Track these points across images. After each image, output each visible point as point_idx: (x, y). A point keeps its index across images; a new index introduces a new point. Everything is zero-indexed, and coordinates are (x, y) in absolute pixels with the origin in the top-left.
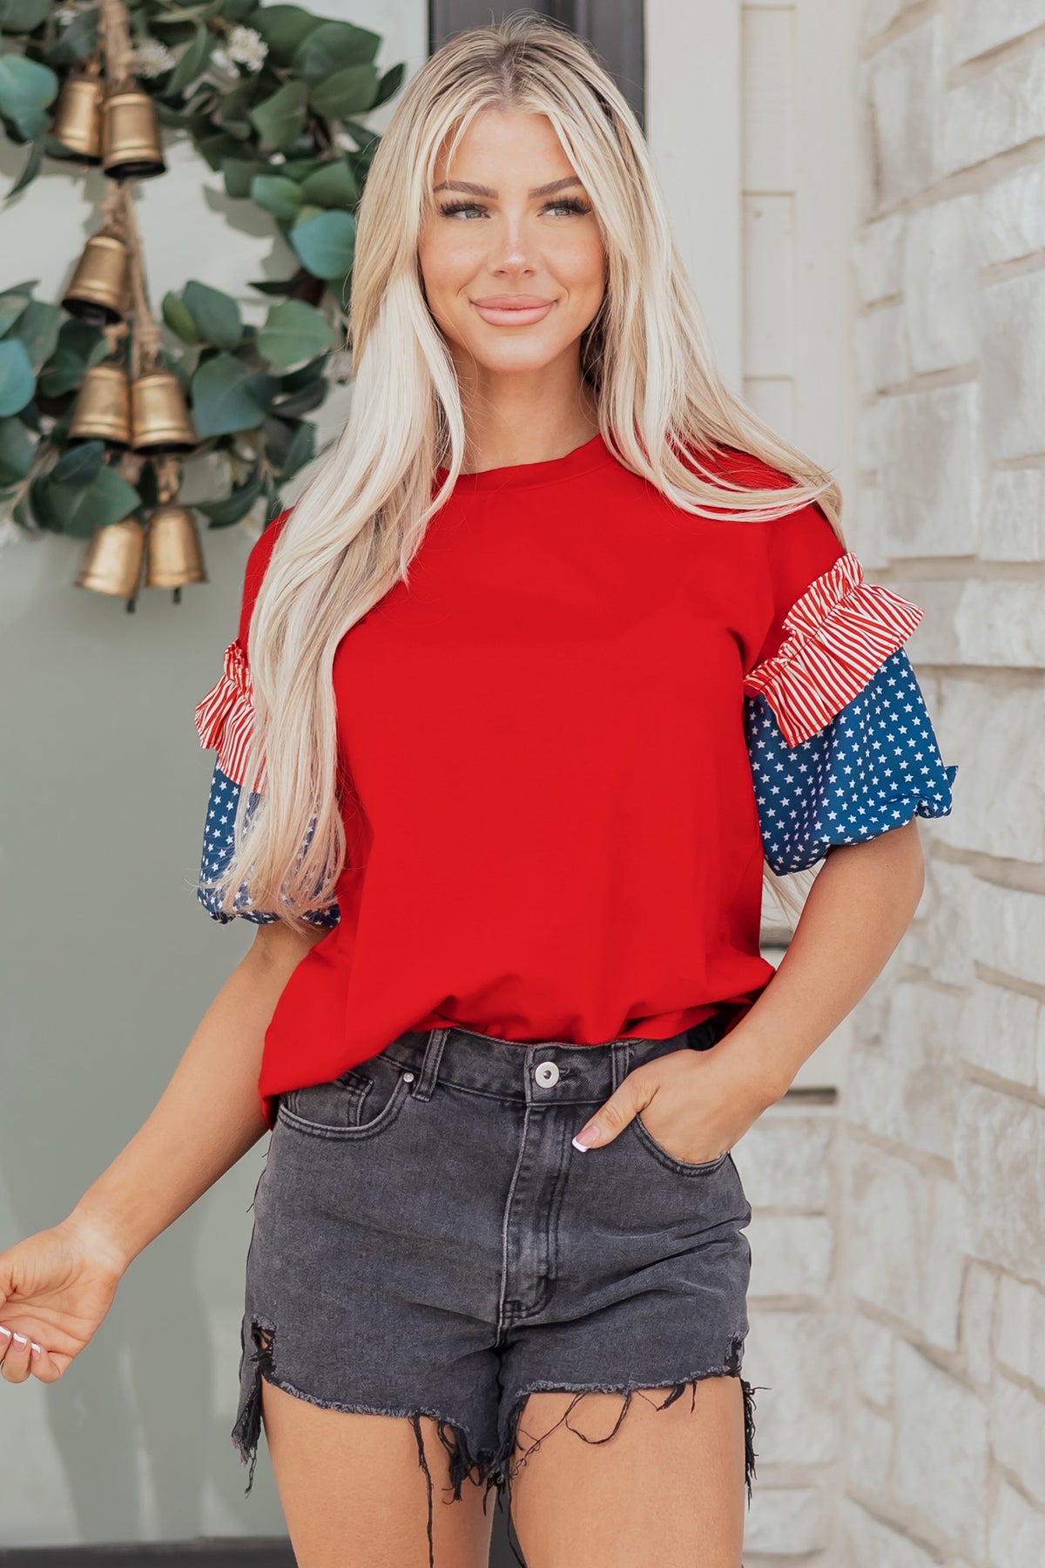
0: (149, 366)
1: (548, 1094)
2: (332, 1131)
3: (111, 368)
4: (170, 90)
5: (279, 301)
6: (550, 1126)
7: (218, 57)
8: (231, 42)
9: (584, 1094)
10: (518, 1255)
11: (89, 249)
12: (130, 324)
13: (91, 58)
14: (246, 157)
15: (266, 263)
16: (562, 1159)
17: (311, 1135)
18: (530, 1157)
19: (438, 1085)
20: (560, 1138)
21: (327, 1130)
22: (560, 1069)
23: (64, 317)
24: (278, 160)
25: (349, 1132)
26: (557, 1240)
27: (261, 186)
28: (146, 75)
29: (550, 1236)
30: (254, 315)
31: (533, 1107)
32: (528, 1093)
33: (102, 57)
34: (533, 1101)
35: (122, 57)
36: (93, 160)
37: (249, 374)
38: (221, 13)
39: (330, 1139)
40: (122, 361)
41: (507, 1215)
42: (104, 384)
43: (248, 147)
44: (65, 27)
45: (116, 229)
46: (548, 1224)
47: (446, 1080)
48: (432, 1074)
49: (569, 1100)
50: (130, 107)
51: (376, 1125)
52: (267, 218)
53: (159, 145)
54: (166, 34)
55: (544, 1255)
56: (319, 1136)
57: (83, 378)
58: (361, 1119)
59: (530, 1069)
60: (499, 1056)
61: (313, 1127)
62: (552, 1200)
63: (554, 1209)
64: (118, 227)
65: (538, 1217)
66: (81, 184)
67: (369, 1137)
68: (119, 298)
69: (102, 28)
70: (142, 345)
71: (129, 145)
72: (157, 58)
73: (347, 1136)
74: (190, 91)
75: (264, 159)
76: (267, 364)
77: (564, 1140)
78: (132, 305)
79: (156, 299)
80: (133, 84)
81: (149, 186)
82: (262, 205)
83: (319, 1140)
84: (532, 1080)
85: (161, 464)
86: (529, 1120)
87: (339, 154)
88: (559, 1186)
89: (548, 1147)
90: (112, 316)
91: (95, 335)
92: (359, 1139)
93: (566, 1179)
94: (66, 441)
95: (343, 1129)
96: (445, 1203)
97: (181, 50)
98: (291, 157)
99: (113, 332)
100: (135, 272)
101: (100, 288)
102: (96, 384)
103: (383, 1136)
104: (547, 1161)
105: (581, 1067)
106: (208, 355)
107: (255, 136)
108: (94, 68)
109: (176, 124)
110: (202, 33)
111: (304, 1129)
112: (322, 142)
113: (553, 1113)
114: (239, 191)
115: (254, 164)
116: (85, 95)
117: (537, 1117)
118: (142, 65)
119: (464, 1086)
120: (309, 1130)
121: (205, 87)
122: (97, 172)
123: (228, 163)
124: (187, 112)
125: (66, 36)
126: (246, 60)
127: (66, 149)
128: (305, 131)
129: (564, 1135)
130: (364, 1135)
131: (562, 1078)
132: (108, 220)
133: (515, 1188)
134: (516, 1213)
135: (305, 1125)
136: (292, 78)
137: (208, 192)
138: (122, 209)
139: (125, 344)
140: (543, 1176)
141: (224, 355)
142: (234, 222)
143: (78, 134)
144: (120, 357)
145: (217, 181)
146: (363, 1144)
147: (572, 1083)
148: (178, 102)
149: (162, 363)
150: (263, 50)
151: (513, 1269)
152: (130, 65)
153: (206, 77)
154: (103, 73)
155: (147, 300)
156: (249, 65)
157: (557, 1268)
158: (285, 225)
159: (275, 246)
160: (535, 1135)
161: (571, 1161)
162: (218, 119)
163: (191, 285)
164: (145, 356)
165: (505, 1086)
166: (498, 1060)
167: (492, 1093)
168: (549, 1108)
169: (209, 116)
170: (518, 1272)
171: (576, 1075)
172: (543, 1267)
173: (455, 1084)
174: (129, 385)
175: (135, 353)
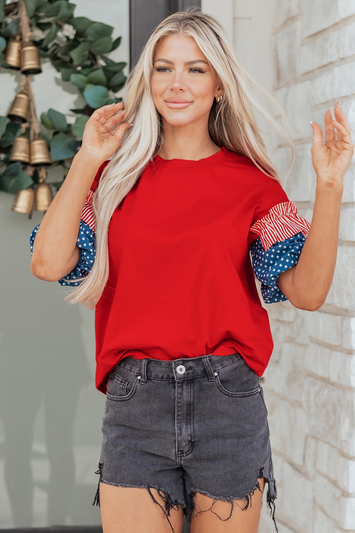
0: (36, 137)
1: (182, 376)
3: (24, 138)
4: (43, 45)
5: (80, 116)
6: (185, 387)
7: (60, 34)
8: (63, 29)
9: (196, 374)
10: (181, 434)
11: (16, 98)
12: (30, 123)
13: (17, 34)
14: (69, 68)
15: (75, 103)
16: (191, 398)
18: (179, 398)
19: (148, 379)
20: (189, 390)
22: (185, 367)
23: (8, 121)
24: (79, 68)
26: (194, 427)
27: (74, 77)
28: (35, 40)
29: (191, 426)
30: (71, 120)
31: (178, 381)
32: (175, 377)
33: (21, 34)
34: (177, 379)
35: (27, 34)
36: (18, 68)
37: (69, 140)
38: (60, 19)
40: (27, 136)
41: (176, 421)
42: (21, 143)
43: (69, 64)
44: (8, 24)
45: (25, 91)
46: (190, 421)
47: (150, 377)
49: (190, 377)
50: (30, 50)
51: (130, 394)
52: (75, 88)
53: (39, 64)
54: (42, 27)
55: (190, 433)
57: (14, 141)
59: (175, 368)
60: (164, 366)
62: (190, 413)
63: (192, 416)
64: (26, 91)
65: (187, 420)
66: (14, 77)
68: (26, 114)
69: (21, 24)
70: (34, 130)
71: (30, 64)
72: (39, 34)
73: (124, 399)
74: (50, 45)
75: (74, 68)
76: (75, 137)
77: (190, 391)
78: (31, 117)
79: (39, 114)
80: (31, 43)
81: (37, 77)
82: (74, 84)
83: (116, 402)
84: (176, 372)
85: (40, 169)
86: (177, 386)
87: (100, 67)
88: (192, 407)
89: (185, 394)
90: (24, 120)
91: (18, 127)
92: (127, 400)
93: (194, 404)
94: (9, 162)
95: (122, 397)
97: (47, 32)
98: (84, 67)
99: (24, 126)
100: (32, 106)
101: (20, 111)
102: (19, 143)
103: (133, 398)
104: (185, 399)
105: (192, 365)
106: (56, 133)
107: (71, 61)
108: (18, 38)
109: (45, 56)
110: (54, 27)
111: (112, 398)
112: (94, 62)
113: (185, 382)
114: (66, 79)
115: (71, 70)
116: (15, 47)
117: (180, 385)
118: (34, 37)
121: (55, 44)
122: (19, 72)
123: (63, 70)
124: (49, 52)
125: (9, 27)
126: (68, 36)
127: (8, 65)
128: (88, 59)
130: (128, 398)
131: (187, 370)
132: (23, 88)
133: (177, 410)
134: (179, 419)
136: (84, 41)
137: (56, 79)
138: (27, 85)
139: (28, 130)
140: (186, 404)
141: (61, 134)
142: (65, 89)
143: (13, 60)
144: (27, 134)
145: (59, 75)
147: (191, 371)
148: (46, 49)
149: (41, 136)
150: (74, 32)
152: (30, 37)
153: (56, 41)
154: (21, 40)
155: (35, 115)
156: (69, 37)
157: (194, 438)
158: (81, 90)
159: (78, 97)
160: (180, 391)
161: (194, 398)
162: (59, 55)
163: (50, 110)
164: (35, 134)
165: (168, 376)
166: (164, 368)
167: (165, 379)
168: (184, 381)
169: (56, 54)
170: (181, 440)
171: (191, 368)
172: (190, 438)
173: (153, 378)
174: (30, 143)
175: (32, 133)
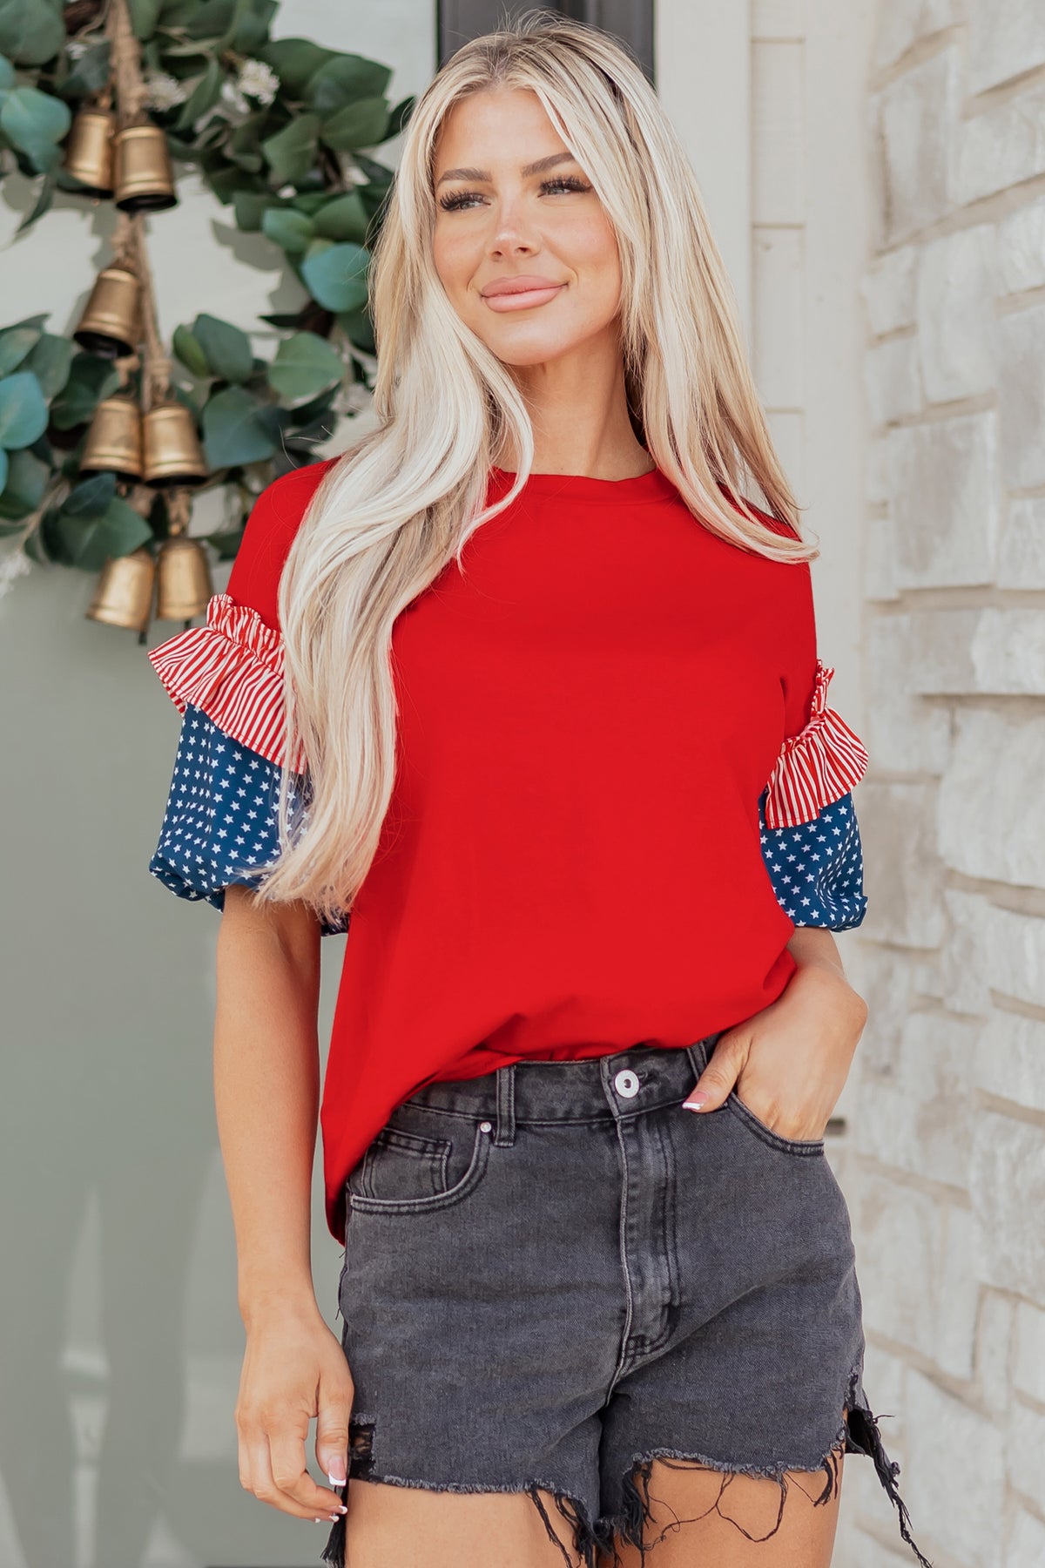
0: (161, 399)
1: (634, 1104)
2: (420, 1204)
3: (124, 400)
4: (182, 124)
5: (288, 335)
6: (645, 1135)
7: (228, 91)
8: (242, 75)
9: (669, 1094)
10: (642, 1286)
11: (100, 282)
12: (141, 357)
13: (102, 92)
14: (257, 190)
15: (273, 297)
16: (666, 1167)
17: (399, 1214)
18: (634, 1173)
19: (519, 1127)
20: (659, 1146)
21: (414, 1204)
22: (637, 1075)
23: (76, 349)
24: (288, 193)
25: (439, 1200)
26: (677, 1262)
27: (273, 219)
28: (157, 109)
29: (670, 1258)
30: (265, 349)
31: (622, 1120)
32: (614, 1107)
33: (113, 91)
34: (621, 1114)
35: (133, 91)
36: (104, 194)
37: (259, 407)
38: (232, 47)
39: (420, 1212)
40: (133, 394)
41: (623, 1244)
42: (115, 417)
43: (258, 180)
44: (76, 61)
45: (128, 262)
46: (665, 1244)
47: (525, 1119)
48: (510, 1116)
49: (655, 1105)
50: (142, 139)
51: (465, 1185)
52: (273, 250)
53: (170, 178)
54: (177, 68)
55: (667, 1282)
56: (408, 1213)
57: (95, 411)
58: (447, 1185)
59: (609, 1081)
60: (572, 1078)
61: (399, 1206)
62: (664, 1217)
63: (668, 1226)
64: (130, 260)
65: (655, 1239)
66: (90, 218)
67: (460, 1200)
68: (132, 331)
69: (114, 61)
70: (153, 378)
71: (141, 178)
72: (168, 92)
73: (437, 1205)
74: (201, 124)
75: (273, 192)
76: (277, 396)
77: (663, 1147)
78: (143, 338)
79: (166, 332)
80: (144, 118)
81: (158, 221)
82: (274, 238)
83: (408, 1217)
84: (614, 1093)
85: (172, 496)
86: (623, 1135)
87: (349, 187)
88: (669, 1199)
89: (649, 1157)
90: (124, 349)
91: (107, 368)
92: (450, 1205)
93: (675, 1187)
94: (79, 474)
95: (431, 1198)
96: (554, 1248)
97: (193, 83)
98: (302, 189)
99: (124, 365)
100: (146, 305)
101: (112, 321)
102: (107, 416)
103: (475, 1194)
104: (652, 1172)
105: (657, 1067)
106: (218, 387)
107: (266, 169)
108: (105, 102)
109: (186, 157)
110: (214, 67)
111: (389, 1209)
112: (332, 175)
113: (644, 1122)
114: (249, 224)
115: (263, 198)
116: (96, 129)
117: (630, 1130)
118: (154, 98)
119: (545, 1120)
120: (395, 1209)
121: (217, 121)
122: (108, 206)
123: (239, 196)
124: (198, 145)
125: (78, 69)
126: (257, 93)
127: (77, 182)
128: (316, 164)
129: (662, 1142)
130: (454, 1199)
131: (643, 1083)
132: (120, 253)
133: (626, 1212)
134: (632, 1240)
135: (390, 1205)
136: (302, 111)
137: (218, 230)
138: (133, 244)
139: (136, 377)
140: (652, 1190)
141: (234, 388)
142: (243, 256)
143: (90, 167)
144: (132, 389)
145: (227, 215)
146: (456, 1209)
147: (655, 1086)
148: (189, 135)
149: (172, 396)
150: (274, 84)
151: (639, 1301)
152: (141, 99)
153: (217, 111)
154: (114, 107)
155: (157, 332)
156: (261, 98)
157: (680, 1293)
158: (295, 259)
159: (283, 280)
160: (633, 1149)
161: (675, 1166)
162: (229, 152)
163: (202, 318)
164: (156, 389)
165: (587, 1107)
166: (572, 1083)
167: (576, 1119)
168: (639, 1118)
169: (220, 149)
170: (643, 1304)
171: (655, 1077)
172: (668, 1295)
173: (536, 1120)
174: (141, 417)
175: (147, 386)
